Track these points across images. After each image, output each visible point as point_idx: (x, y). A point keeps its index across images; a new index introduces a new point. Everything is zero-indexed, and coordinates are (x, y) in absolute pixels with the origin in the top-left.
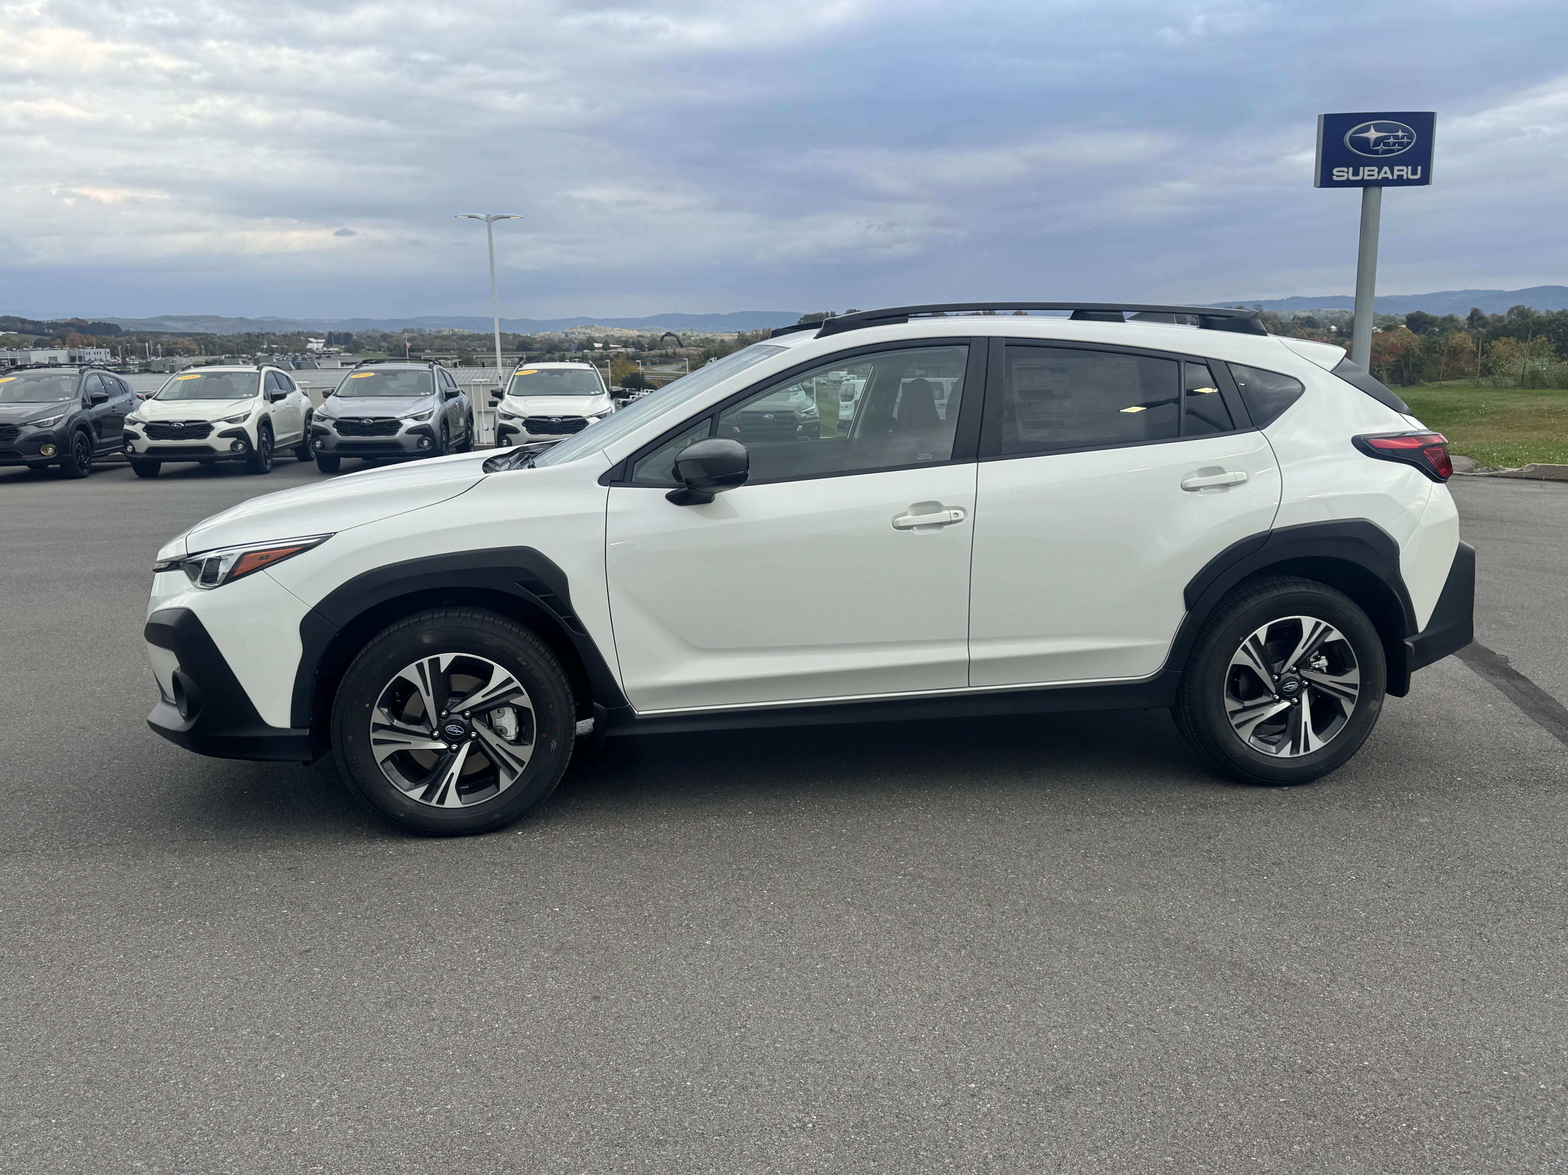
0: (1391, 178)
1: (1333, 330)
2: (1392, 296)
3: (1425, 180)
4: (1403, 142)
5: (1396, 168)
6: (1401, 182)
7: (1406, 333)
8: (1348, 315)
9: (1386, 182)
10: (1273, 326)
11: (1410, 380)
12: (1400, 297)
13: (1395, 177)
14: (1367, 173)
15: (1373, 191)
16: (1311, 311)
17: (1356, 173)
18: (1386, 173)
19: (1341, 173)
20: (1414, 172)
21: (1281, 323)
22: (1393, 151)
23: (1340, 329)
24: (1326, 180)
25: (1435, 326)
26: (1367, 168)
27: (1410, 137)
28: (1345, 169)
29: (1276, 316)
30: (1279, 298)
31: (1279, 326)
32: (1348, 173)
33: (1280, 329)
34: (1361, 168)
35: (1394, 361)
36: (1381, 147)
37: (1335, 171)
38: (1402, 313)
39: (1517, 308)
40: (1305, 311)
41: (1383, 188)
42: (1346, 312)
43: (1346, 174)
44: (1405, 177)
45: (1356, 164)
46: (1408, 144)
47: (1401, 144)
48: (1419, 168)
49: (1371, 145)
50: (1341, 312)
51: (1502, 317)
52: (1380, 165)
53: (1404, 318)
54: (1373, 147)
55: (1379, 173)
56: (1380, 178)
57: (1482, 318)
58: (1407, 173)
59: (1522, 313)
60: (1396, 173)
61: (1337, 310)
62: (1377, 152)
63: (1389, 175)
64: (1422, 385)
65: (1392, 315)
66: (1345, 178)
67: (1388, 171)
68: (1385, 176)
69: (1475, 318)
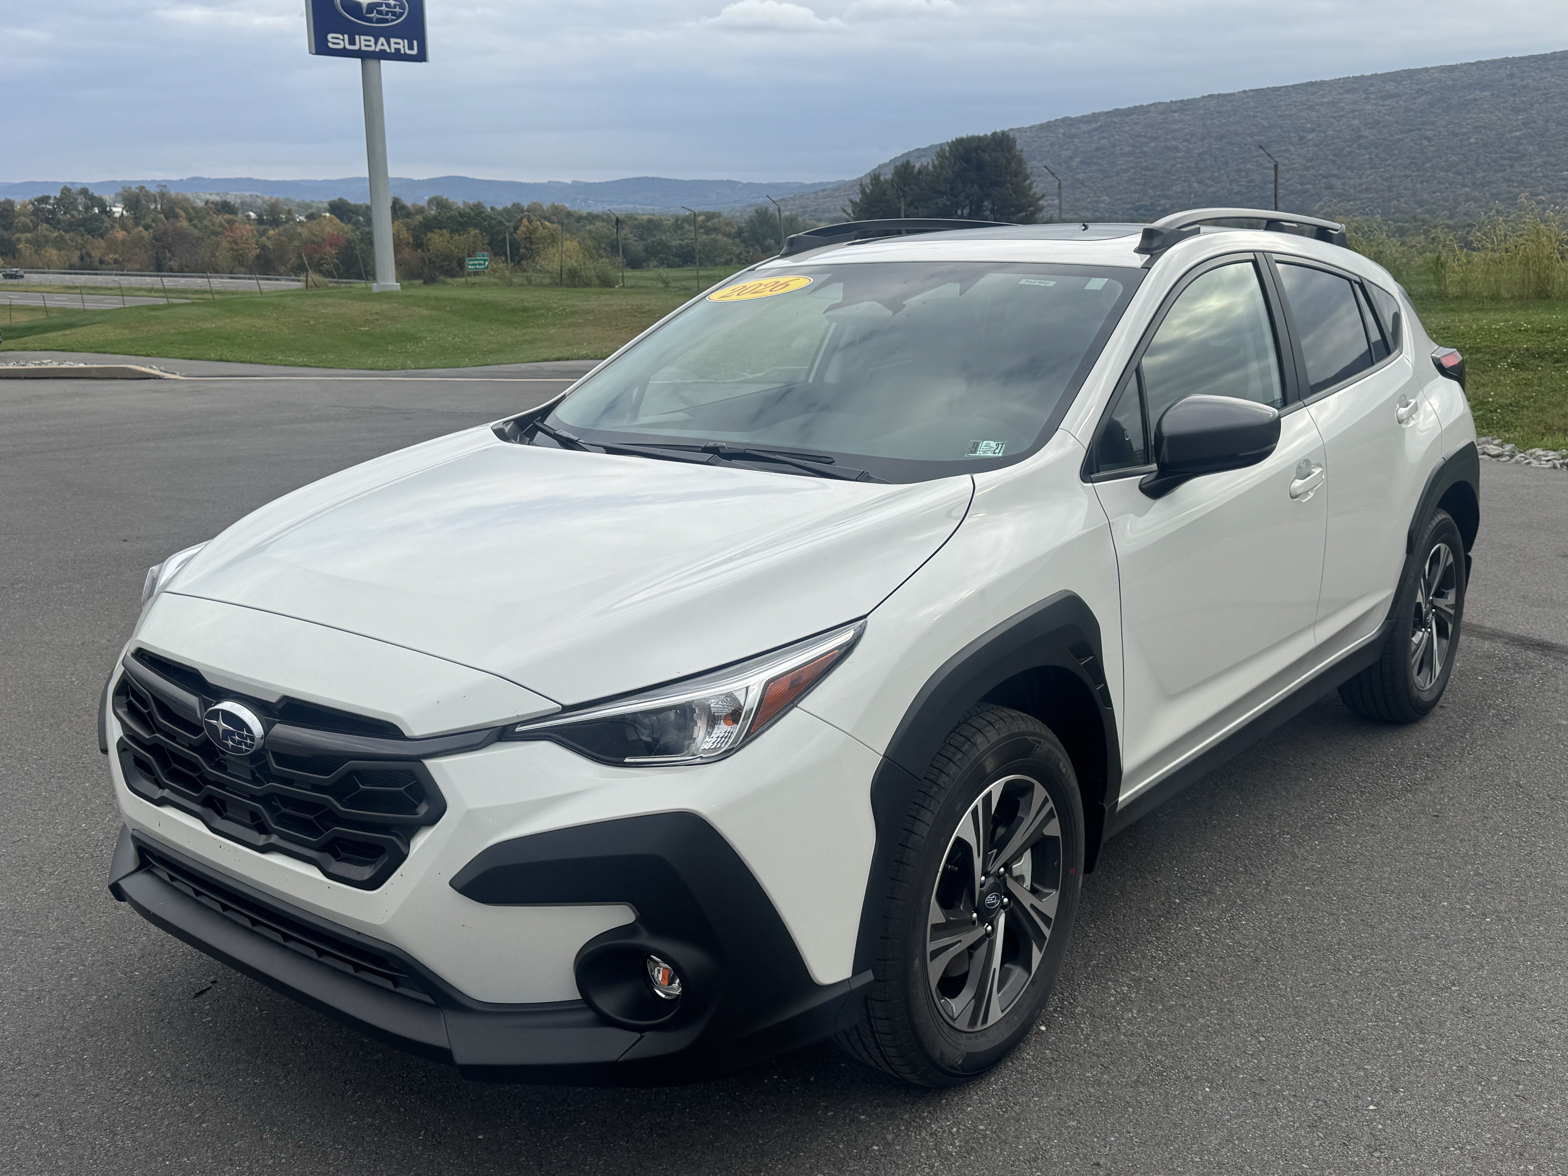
0: (388, 51)
1: (253, 217)
2: (302, 181)
3: (421, 57)
4: (395, 12)
5: (393, 40)
6: (398, 56)
7: (335, 222)
8: (260, 200)
9: (383, 55)
10: (184, 211)
11: (432, 277)
12: (311, 181)
13: (393, 51)
14: (363, 42)
15: (372, 63)
16: (218, 194)
17: (352, 42)
18: (382, 45)
19: (337, 40)
20: (411, 47)
21: (194, 208)
22: (387, 21)
23: (260, 216)
24: (321, 47)
25: (358, 215)
26: (363, 38)
27: (402, 7)
28: (341, 36)
29: (186, 200)
30: (179, 179)
31: (191, 211)
32: (343, 40)
33: (193, 214)
34: (357, 37)
35: (337, 254)
36: (374, 15)
37: (330, 36)
38: (322, 200)
39: (435, 198)
40: (211, 194)
41: (382, 62)
42: (257, 196)
43: (341, 42)
44: (402, 52)
45: (352, 32)
46: (401, 14)
47: (394, 14)
48: (415, 43)
49: (364, 11)
50: (251, 196)
51: (423, 207)
52: (376, 34)
53: (326, 205)
54: (367, 13)
55: (376, 43)
56: (377, 50)
57: (403, 207)
58: (404, 47)
59: (440, 204)
60: (393, 46)
61: (247, 194)
62: (370, 20)
63: (386, 47)
64: (445, 283)
65: (307, 201)
66: (341, 47)
67: (385, 43)
68: (383, 48)
69: (398, 207)
